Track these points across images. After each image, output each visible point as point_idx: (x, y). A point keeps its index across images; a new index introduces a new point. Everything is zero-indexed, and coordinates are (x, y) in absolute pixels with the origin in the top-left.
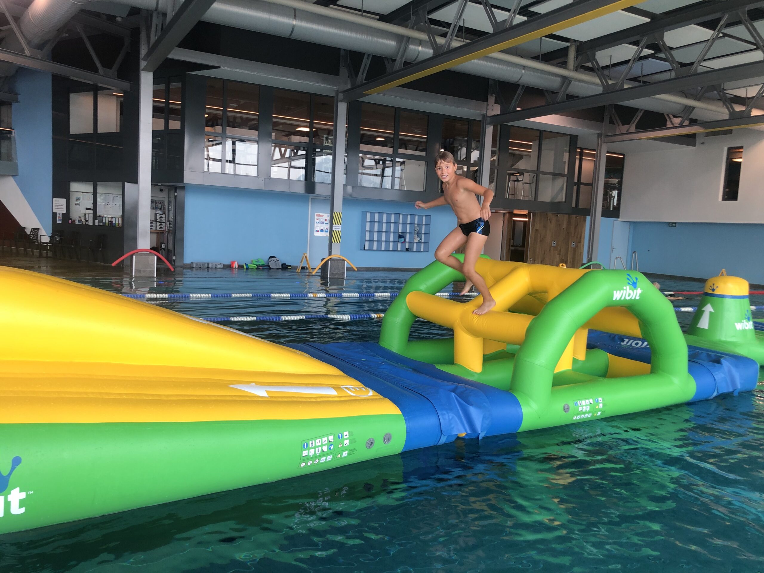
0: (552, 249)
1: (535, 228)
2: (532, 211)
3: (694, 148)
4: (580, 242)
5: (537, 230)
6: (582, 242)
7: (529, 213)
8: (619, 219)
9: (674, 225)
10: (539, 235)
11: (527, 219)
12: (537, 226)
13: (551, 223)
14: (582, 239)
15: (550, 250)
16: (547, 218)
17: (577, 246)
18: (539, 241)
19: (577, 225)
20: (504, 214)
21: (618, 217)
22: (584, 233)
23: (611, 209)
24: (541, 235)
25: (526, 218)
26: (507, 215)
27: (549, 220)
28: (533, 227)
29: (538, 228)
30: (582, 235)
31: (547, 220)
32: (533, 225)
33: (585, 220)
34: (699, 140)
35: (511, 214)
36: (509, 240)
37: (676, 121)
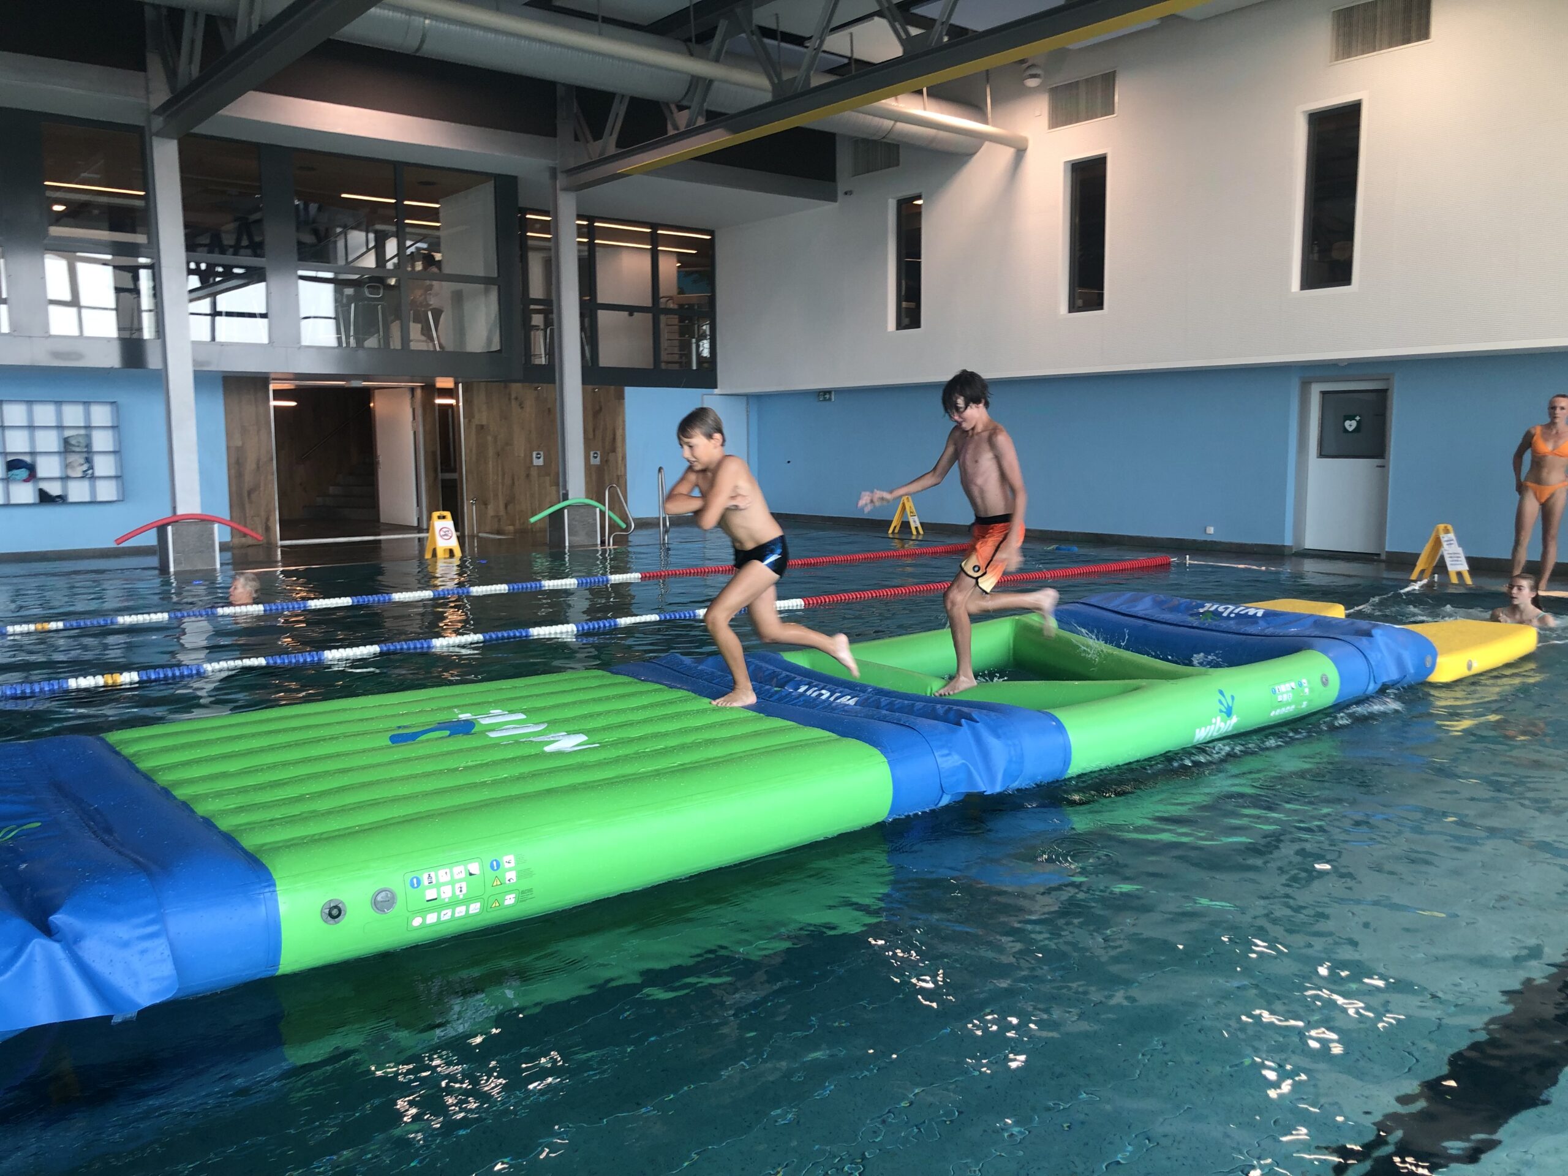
0: (534, 473)
1: (476, 421)
2: (460, 380)
3: (833, 205)
4: (614, 450)
5: (482, 427)
6: (619, 450)
7: (456, 384)
8: (716, 391)
9: (827, 396)
10: (490, 438)
11: (452, 402)
12: (482, 416)
13: (521, 406)
14: (619, 443)
15: (528, 476)
16: (510, 394)
17: (605, 461)
18: (491, 452)
19: (601, 409)
20: (413, 390)
21: (716, 387)
22: (624, 429)
23: (694, 368)
24: (495, 438)
25: (452, 397)
26: (419, 393)
27: (516, 399)
28: (470, 421)
29: (484, 423)
30: (619, 433)
31: (510, 399)
32: (469, 415)
33: (621, 397)
34: (842, 186)
35: (431, 390)
36: (430, 455)
37: (682, 119)
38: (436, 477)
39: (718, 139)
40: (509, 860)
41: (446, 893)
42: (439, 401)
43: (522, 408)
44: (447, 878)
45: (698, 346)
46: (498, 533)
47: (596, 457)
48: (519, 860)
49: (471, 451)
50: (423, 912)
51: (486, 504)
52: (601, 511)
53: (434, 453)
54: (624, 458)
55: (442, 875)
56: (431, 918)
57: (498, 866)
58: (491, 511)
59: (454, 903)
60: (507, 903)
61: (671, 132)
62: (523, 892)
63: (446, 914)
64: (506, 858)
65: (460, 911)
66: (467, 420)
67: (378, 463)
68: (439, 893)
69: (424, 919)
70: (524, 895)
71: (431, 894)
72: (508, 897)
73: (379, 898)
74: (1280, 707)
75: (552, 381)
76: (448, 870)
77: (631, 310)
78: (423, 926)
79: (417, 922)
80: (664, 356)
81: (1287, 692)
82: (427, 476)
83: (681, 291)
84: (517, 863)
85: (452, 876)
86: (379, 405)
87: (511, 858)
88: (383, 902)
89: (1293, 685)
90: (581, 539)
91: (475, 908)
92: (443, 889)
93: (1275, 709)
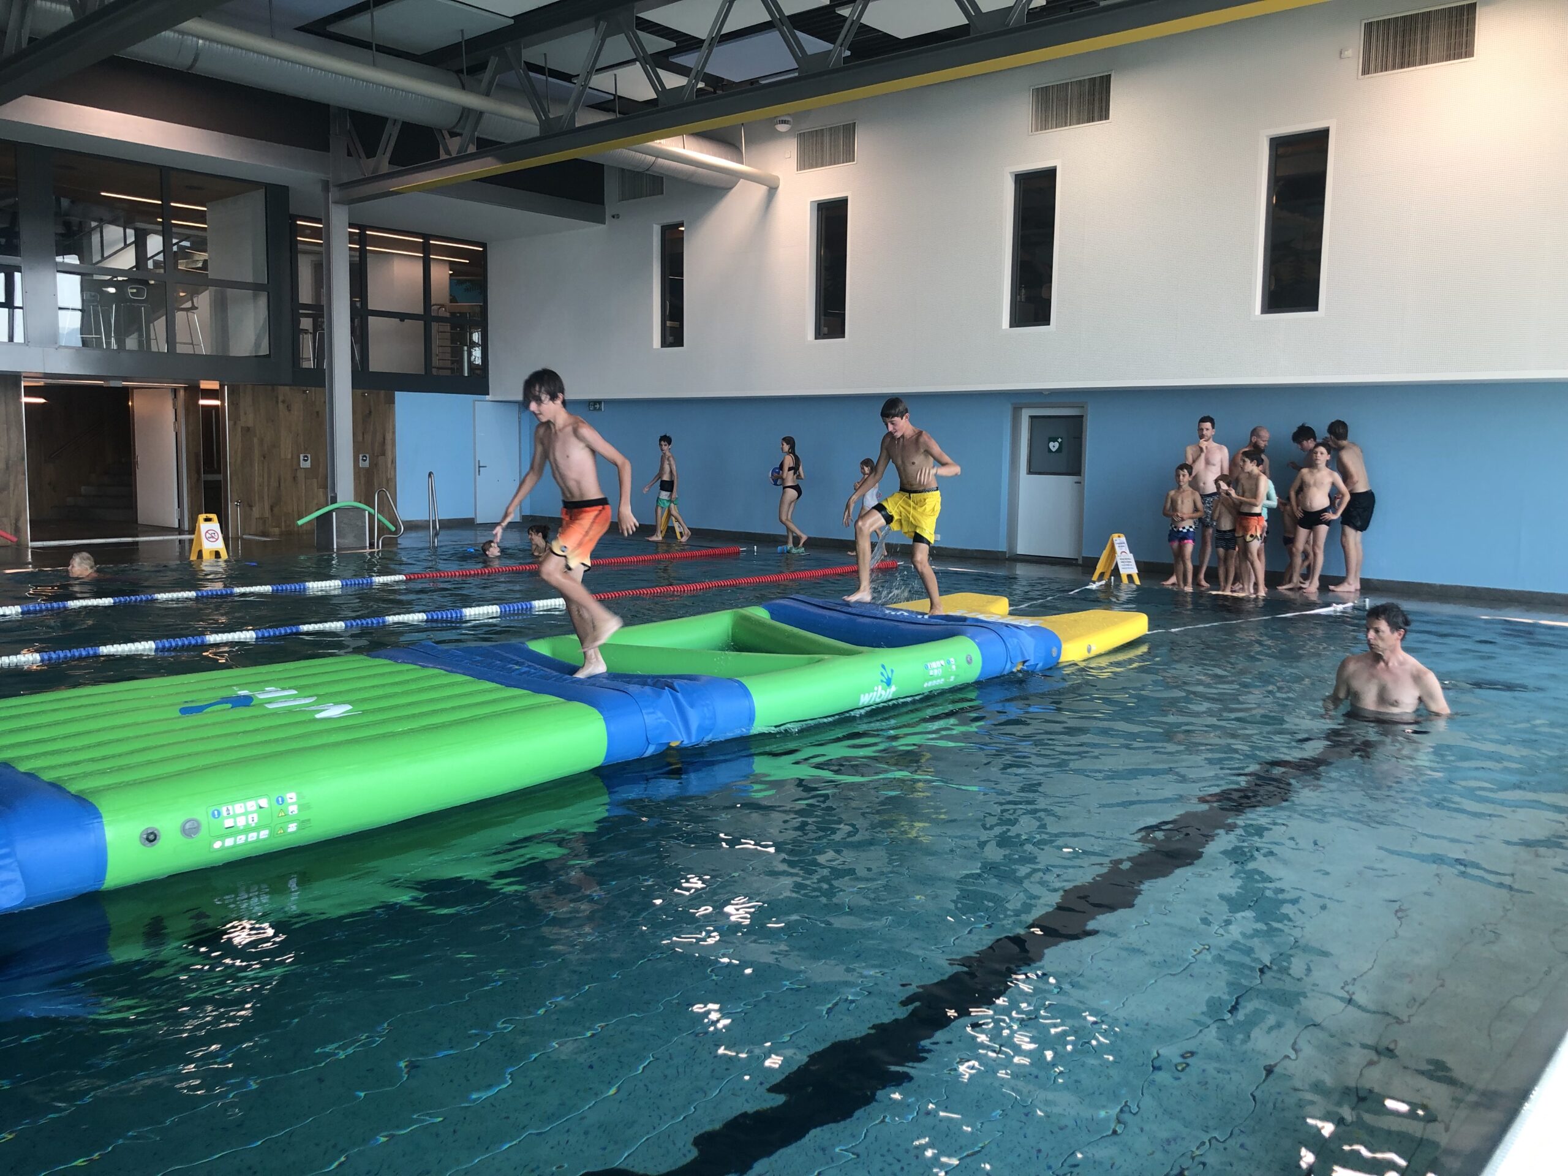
0: (301, 475)
1: (242, 424)
2: (225, 382)
3: (601, 226)
4: (383, 453)
5: (248, 429)
6: (389, 453)
7: (222, 386)
8: (488, 397)
9: (598, 406)
10: (255, 440)
11: (217, 403)
12: (248, 419)
13: (289, 408)
14: (389, 447)
15: (295, 478)
16: (277, 398)
17: (374, 465)
18: (257, 454)
19: (370, 414)
21: (487, 394)
22: (394, 433)
23: (466, 375)
24: (261, 441)
25: (217, 398)
26: (182, 393)
27: (283, 402)
28: (235, 423)
29: (250, 424)
30: (389, 437)
31: (277, 402)
32: (235, 418)
33: (391, 401)
34: (609, 211)
35: (195, 392)
36: (193, 457)
37: (454, 145)
38: (198, 480)
39: (489, 166)
40: (291, 796)
41: (241, 822)
42: (202, 402)
43: (289, 410)
44: (243, 810)
45: (470, 354)
46: (264, 534)
47: (365, 460)
48: (300, 796)
49: (236, 452)
50: (222, 837)
51: (251, 506)
52: (369, 513)
53: (197, 455)
54: (393, 462)
55: (238, 808)
56: (229, 842)
57: (283, 801)
58: (256, 512)
59: (247, 830)
60: (290, 830)
61: (443, 156)
62: (303, 822)
63: (241, 839)
64: (289, 795)
65: (253, 836)
66: (232, 422)
67: (136, 463)
68: (235, 822)
69: (223, 843)
70: (303, 824)
71: (229, 823)
72: (290, 826)
73: (188, 826)
74: (932, 680)
75: (322, 385)
76: (242, 805)
77: (402, 316)
78: (223, 848)
79: (217, 845)
80: (435, 362)
81: (937, 668)
82: (189, 477)
83: (453, 299)
84: (298, 799)
85: (246, 808)
86: (138, 404)
87: (293, 795)
88: (190, 829)
89: (943, 663)
90: (349, 541)
91: (264, 834)
92: (238, 819)
93: (928, 681)
